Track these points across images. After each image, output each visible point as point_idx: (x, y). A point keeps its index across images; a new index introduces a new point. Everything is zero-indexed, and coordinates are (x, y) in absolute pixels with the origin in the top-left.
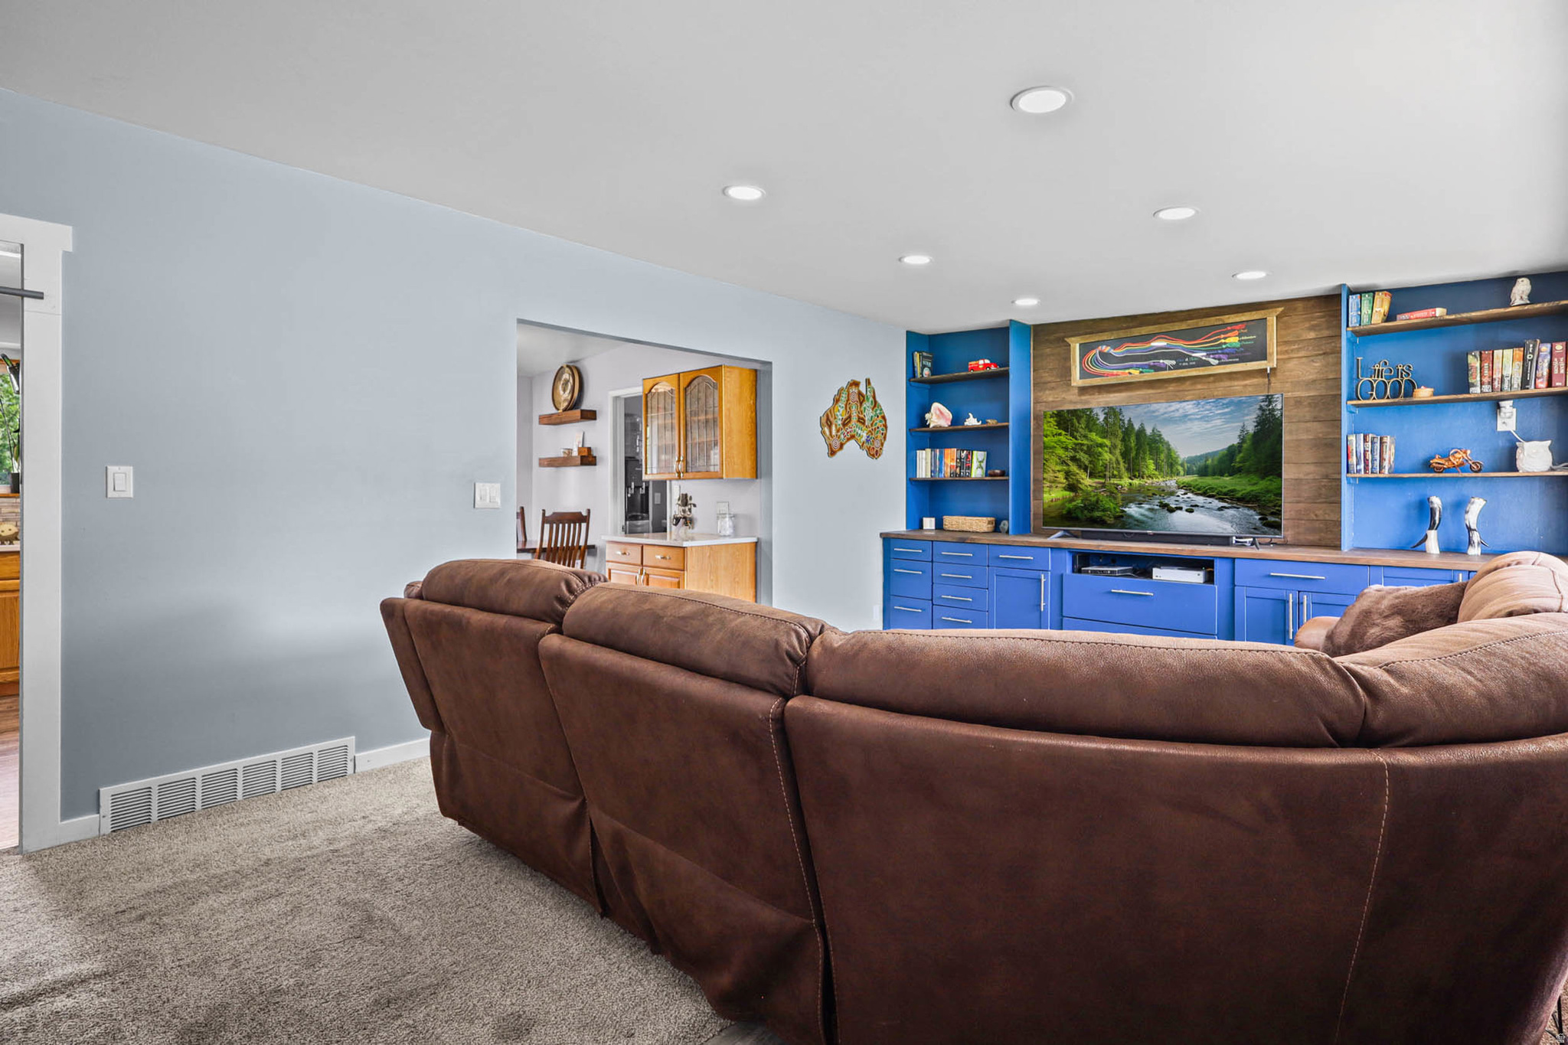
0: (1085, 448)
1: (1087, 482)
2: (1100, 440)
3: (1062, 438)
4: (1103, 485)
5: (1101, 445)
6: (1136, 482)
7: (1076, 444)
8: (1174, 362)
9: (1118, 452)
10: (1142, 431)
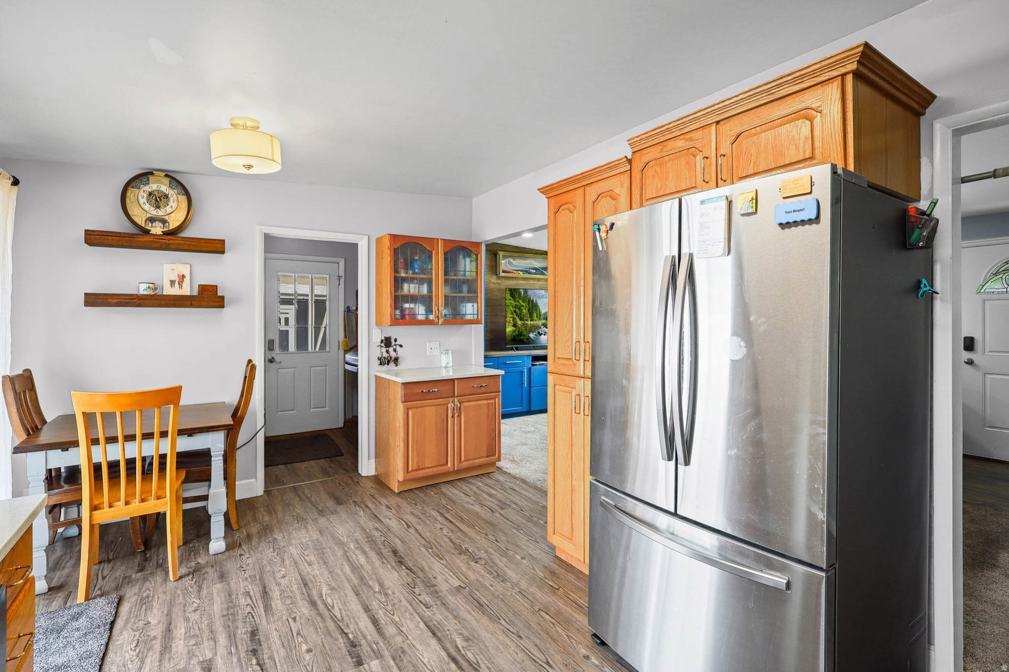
0: (518, 307)
1: (519, 323)
2: (522, 304)
3: (512, 301)
4: (523, 323)
5: (523, 306)
6: (532, 323)
7: (516, 305)
8: (535, 271)
9: (527, 309)
10: (533, 301)
